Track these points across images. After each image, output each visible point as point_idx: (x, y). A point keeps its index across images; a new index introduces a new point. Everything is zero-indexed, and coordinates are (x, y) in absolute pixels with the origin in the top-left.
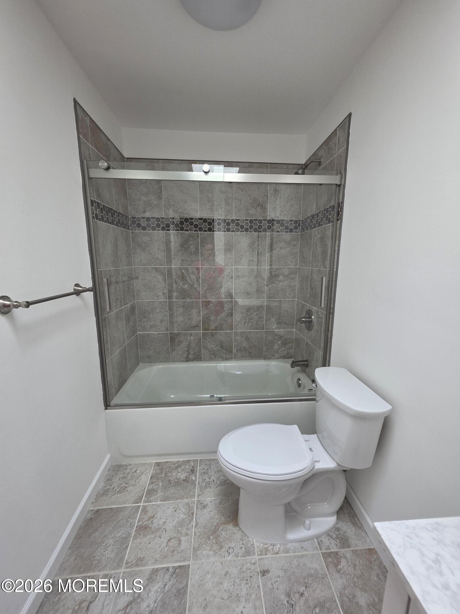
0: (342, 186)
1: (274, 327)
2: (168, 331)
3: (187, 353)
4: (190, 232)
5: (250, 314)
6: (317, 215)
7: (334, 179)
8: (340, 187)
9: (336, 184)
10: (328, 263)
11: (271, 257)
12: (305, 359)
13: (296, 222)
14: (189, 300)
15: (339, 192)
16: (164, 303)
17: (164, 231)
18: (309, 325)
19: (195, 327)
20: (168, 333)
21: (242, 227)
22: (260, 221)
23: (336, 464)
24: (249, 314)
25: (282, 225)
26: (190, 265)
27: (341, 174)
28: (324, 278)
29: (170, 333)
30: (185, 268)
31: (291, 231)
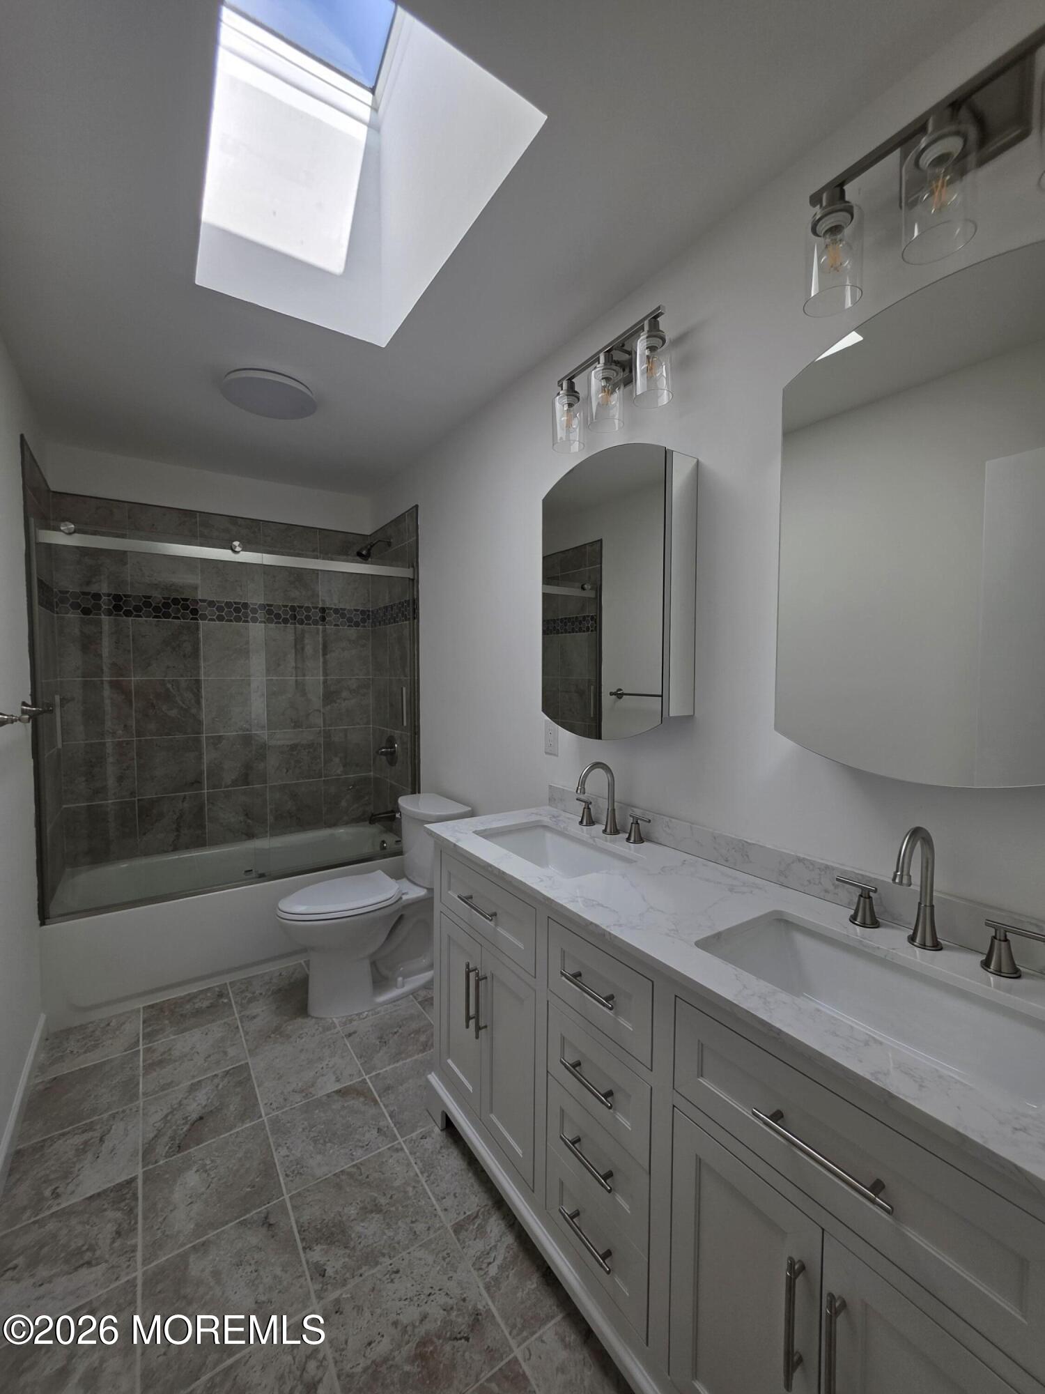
0: (415, 581)
1: (339, 772)
2: (135, 797)
3: (175, 834)
4: (182, 620)
5: (297, 753)
6: (392, 607)
7: (406, 573)
8: (414, 582)
9: (409, 578)
10: (408, 670)
11: (325, 662)
12: (390, 809)
13: (363, 612)
14: (179, 736)
15: (413, 586)
16: (127, 744)
17: (131, 616)
18: (392, 757)
19: (193, 783)
20: (135, 801)
21: (278, 616)
22: (308, 609)
23: (425, 890)
24: (295, 753)
25: (343, 616)
26: (182, 676)
27: (413, 567)
28: (404, 689)
29: (138, 800)
30: (173, 680)
31: (357, 624)
